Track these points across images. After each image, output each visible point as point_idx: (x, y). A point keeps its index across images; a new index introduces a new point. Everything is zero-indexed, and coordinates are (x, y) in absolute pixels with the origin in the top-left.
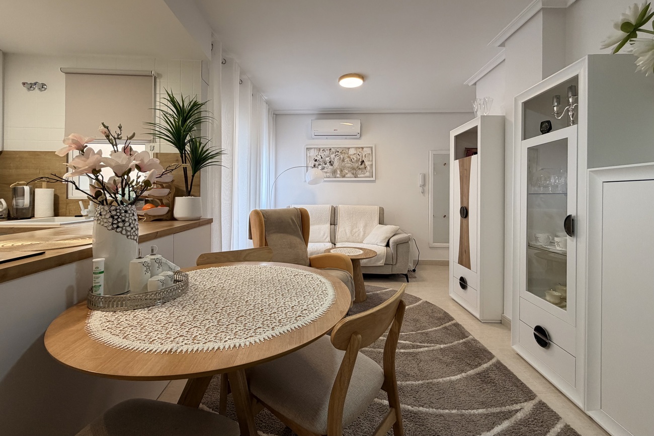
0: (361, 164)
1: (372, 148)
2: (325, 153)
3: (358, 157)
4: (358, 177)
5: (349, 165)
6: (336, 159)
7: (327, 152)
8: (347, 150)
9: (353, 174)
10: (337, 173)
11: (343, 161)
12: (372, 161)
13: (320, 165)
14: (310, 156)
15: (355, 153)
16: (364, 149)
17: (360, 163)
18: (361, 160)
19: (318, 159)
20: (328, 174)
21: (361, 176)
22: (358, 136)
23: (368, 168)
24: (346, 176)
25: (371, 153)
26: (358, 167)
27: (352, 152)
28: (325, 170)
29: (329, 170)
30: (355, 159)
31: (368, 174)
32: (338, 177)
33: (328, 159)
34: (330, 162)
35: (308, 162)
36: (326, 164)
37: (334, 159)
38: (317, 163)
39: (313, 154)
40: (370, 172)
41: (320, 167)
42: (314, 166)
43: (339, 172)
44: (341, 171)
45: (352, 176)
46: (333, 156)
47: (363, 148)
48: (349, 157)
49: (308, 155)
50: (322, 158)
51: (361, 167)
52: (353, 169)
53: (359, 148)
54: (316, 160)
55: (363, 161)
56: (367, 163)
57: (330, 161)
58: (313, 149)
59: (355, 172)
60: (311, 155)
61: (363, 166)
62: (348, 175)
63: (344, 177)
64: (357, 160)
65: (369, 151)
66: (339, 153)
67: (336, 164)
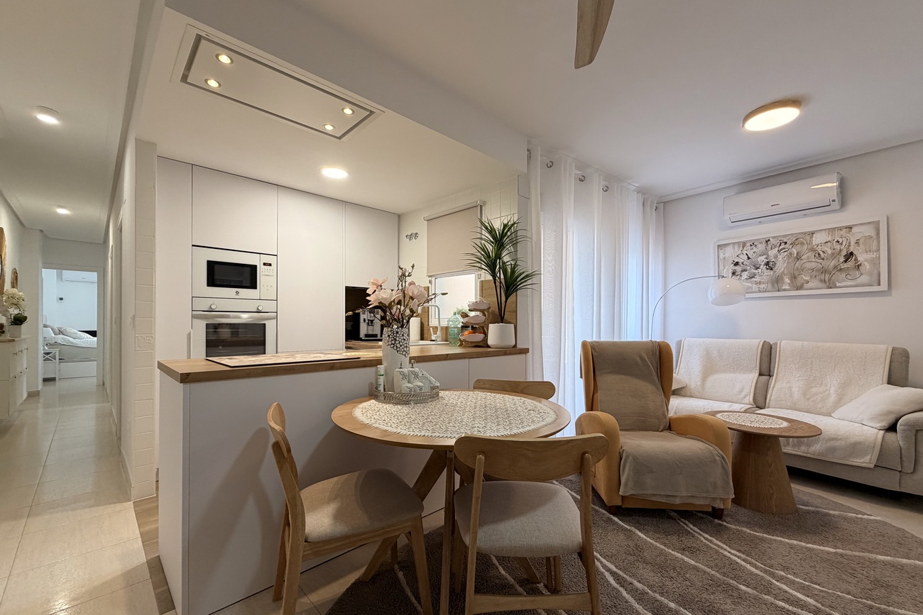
0: (846, 261)
1: (877, 223)
2: (755, 249)
3: (838, 247)
4: (836, 287)
5: (813, 265)
6: (780, 257)
7: (761, 247)
8: (809, 237)
9: (823, 281)
10: (783, 283)
11: (798, 258)
12: (878, 250)
13: (745, 270)
14: (724, 258)
15: (830, 239)
16: (854, 230)
17: (842, 259)
18: (844, 253)
19: (741, 261)
20: (762, 286)
21: (845, 284)
22: (836, 205)
23: (867, 266)
24: (807, 286)
25: (873, 233)
26: (835, 267)
27: (818, 239)
28: (757, 279)
29: (765, 279)
30: (830, 252)
31: (864, 279)
32: (785, 290)
33: (762, 259)
34: (767, 264)
35: (721, 268)
36: (757, 268)
37: (776, 257)
38: (738, 269)
39: (731, 254)
40: (871, 274)
41: (745, 275)
42: (734, 273)
43: (787, 280)
44: (794, 277)
45: (821, 285)
46: (772, 253)
47: (850, 228)
48: (813, 250)
49: (722, 256)
50: (749, 258)
51: (845, 266)
52: (824, 271)
53: (840, 229)
54: (737, 264)
55: (852, 254)
56: (863, 257)
57: (768, 262)
58: (731, 246)
59: (827, 277)
60: (727, 255)
61: (851, 264)
62: (811, 285)
63: (800, 288)
64: (833, 254)
65: (869, 231)
66: (787, 246)
67: (781, 266)
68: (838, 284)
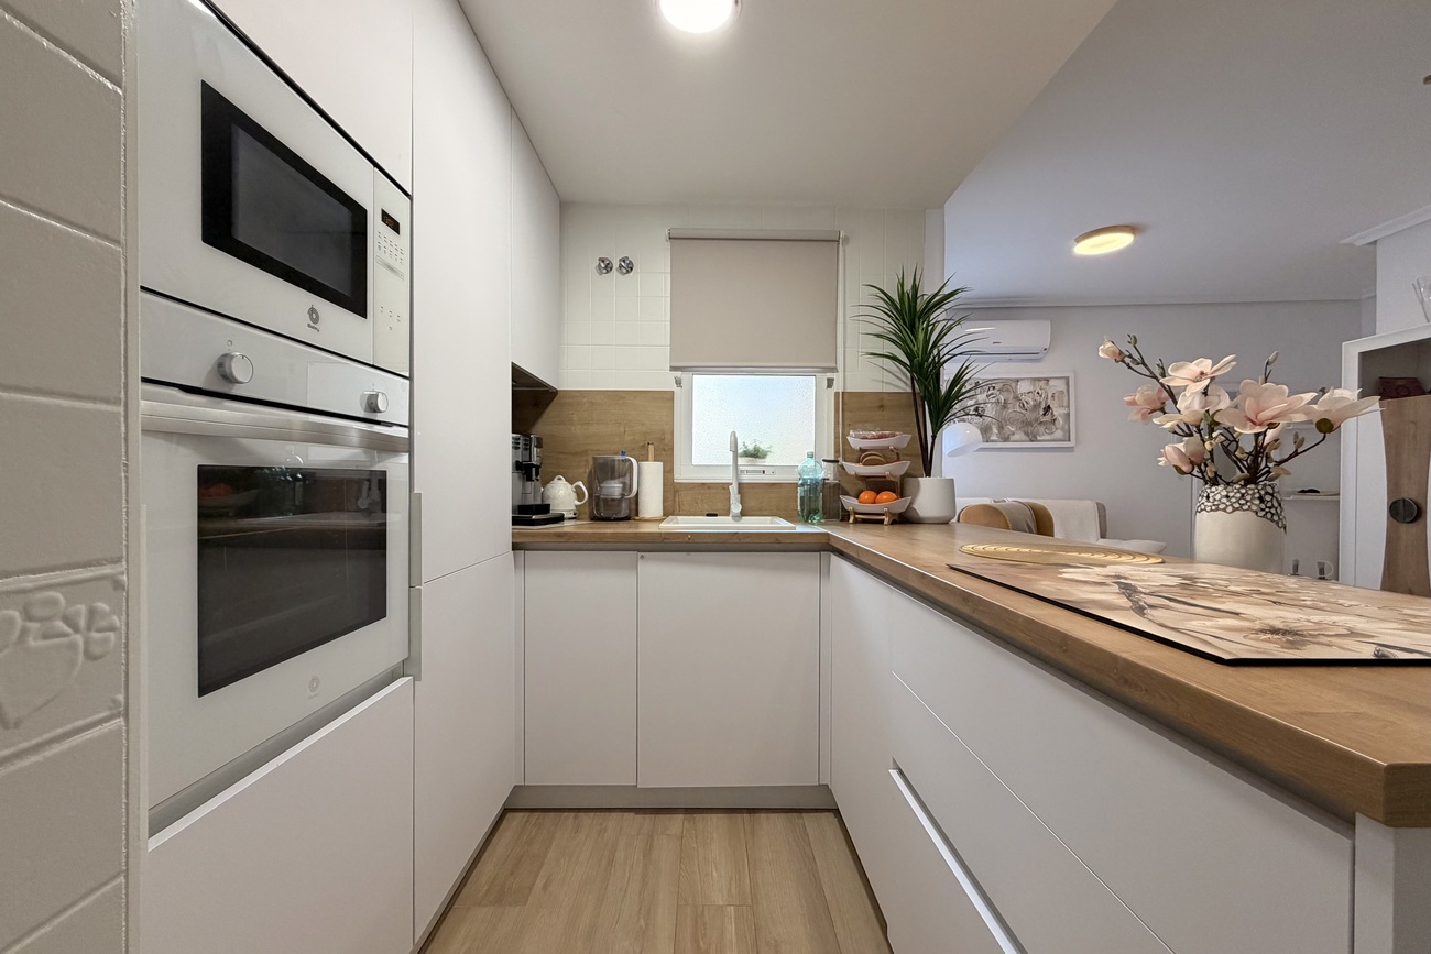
0: (1044, 414)
1: (1067, 379)
3: (1038, 399)
4: (1037, 441)
5: (1018, 415)
6: (988, 403)
8: (1013, 385)
9: (1027, 434)
10: (992, 433)
11: (1005, 407)
12: (1068, 407)
15: (1032, 389)
16: (1051, 383)
17: (1042, 412)
18: (1043, 406)
21: (1045, 439)
23: (1060, 421)
24: (1012, 438)
25: (1065, 391)
26: (1036, 420)
27: (1023, 388)
30: (1032, 403)
31: (1059, 434)
32: (993, 441)
33: (970, 403)
34: (976, 409)
36: (966, 413)
37: (984, 402)
40: (1063, 429)
43: (995, 430)
44: (1001, 428)
45: (1024, 437)
46: (982, 397)
47: (1047, 380)
48: (1016, 398)
51: (1044, 419)
52: (1028, 424)
53: (1039, 379)
55: (1049, 407)
56: (1057, 411)
57: (977, 407)
59: (1030, 429)
61: (1048, 417)
62: (1016, 437)
63: (1006, 439)
64: (1035, 406)
65: (1060, 385)
66: (995, 391)
67: (990, 410)
68: (1039, 438)
